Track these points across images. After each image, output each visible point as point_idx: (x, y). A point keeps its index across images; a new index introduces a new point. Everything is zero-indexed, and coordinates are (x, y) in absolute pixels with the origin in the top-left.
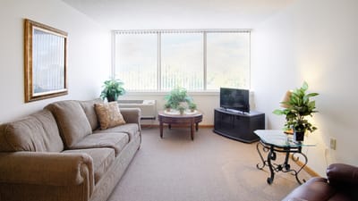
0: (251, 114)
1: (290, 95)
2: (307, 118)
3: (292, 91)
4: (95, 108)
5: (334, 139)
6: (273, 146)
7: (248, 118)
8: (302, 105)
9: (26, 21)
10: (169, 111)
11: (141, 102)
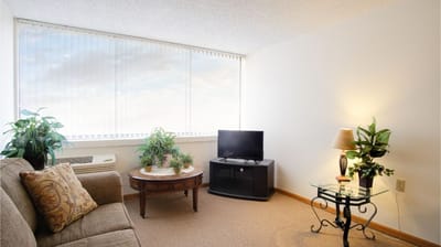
5: (402, 179)
10: (149, 171)
11: (89, 159)
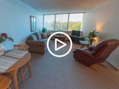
0: (80, 37)
1: (91, 33)
2: (94, 38)
3: (91, 31)
4: (42, 34)
6: (83, 44)
7: (79, 38)
8: (93, 35)
9: (31, 16)
11: (50, 33)
